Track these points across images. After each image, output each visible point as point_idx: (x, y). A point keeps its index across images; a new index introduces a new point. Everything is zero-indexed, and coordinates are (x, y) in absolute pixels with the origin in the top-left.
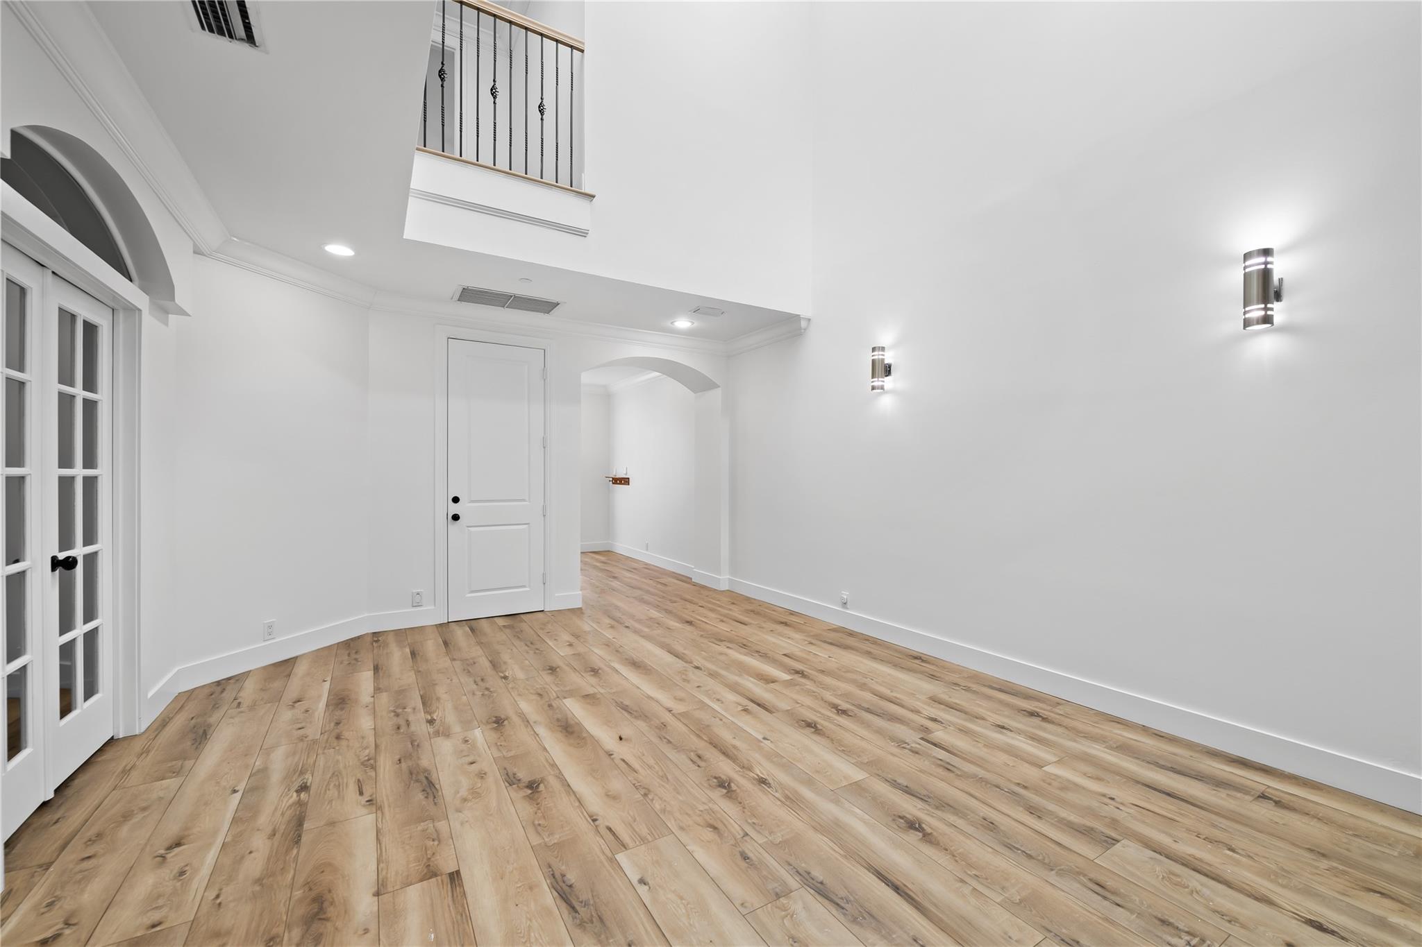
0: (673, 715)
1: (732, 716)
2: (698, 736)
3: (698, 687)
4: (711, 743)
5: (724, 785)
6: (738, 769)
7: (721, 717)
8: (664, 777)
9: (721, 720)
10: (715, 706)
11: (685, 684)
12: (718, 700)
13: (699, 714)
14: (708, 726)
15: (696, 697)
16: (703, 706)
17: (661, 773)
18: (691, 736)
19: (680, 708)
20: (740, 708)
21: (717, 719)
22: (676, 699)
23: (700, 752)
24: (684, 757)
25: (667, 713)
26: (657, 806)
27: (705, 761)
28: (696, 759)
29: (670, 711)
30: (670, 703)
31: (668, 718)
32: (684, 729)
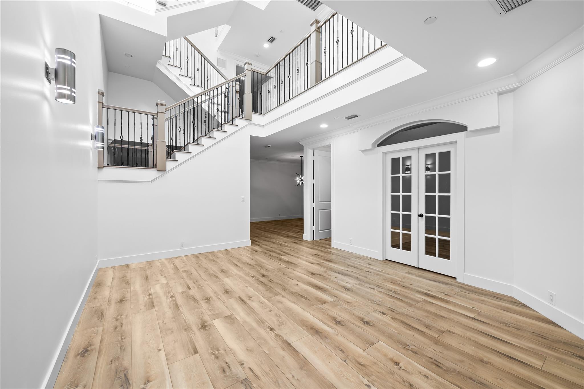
0: (281, 295)
1: (256, 295)
2: (271, 287)
3: (271, 311)
4: (266, 285)
5: (263, 276)
6: (259, 279)
7: (262, 294)
8: (280, 277)
9: (261, 293)
10: (263, 299)
11: (278, 313)
12: (261, 302)
13: (270, 295)
14: (267, 290)
15: (271, 303)
16: (269, 299)
17: (281, 278)
18: (273, 287)
19: (279, 298)
20: (252, 299)
21: (263, 293)
22: (281, 302)
23: (270, 282)
24: (275, 281)
25: (284, 295)
26: (280, 272)
27: (269, 280)
28: (271, 281)
29: (283, 296)
30: (283, 300)
31: (283, 293)
32: (276, 289)
